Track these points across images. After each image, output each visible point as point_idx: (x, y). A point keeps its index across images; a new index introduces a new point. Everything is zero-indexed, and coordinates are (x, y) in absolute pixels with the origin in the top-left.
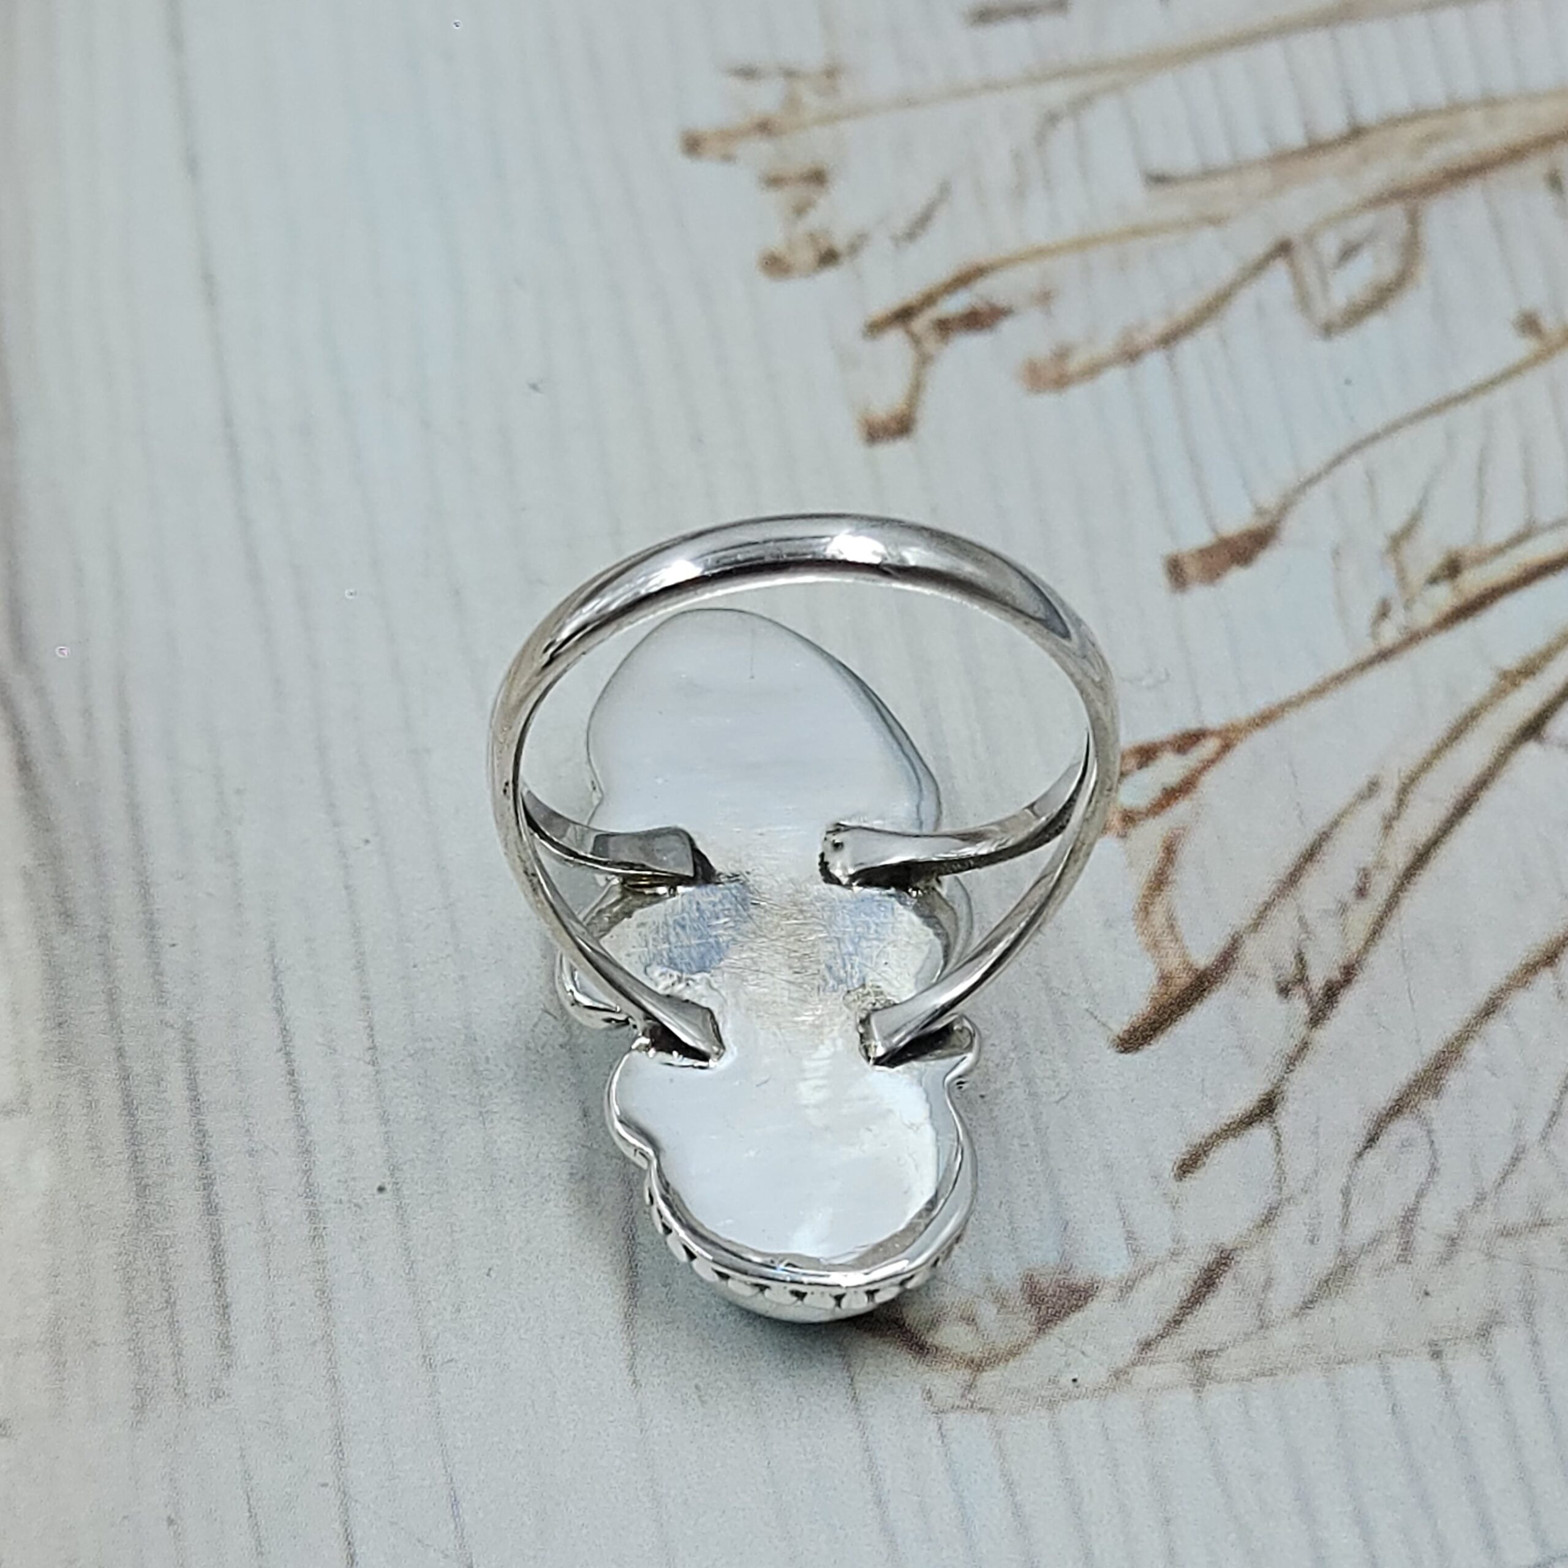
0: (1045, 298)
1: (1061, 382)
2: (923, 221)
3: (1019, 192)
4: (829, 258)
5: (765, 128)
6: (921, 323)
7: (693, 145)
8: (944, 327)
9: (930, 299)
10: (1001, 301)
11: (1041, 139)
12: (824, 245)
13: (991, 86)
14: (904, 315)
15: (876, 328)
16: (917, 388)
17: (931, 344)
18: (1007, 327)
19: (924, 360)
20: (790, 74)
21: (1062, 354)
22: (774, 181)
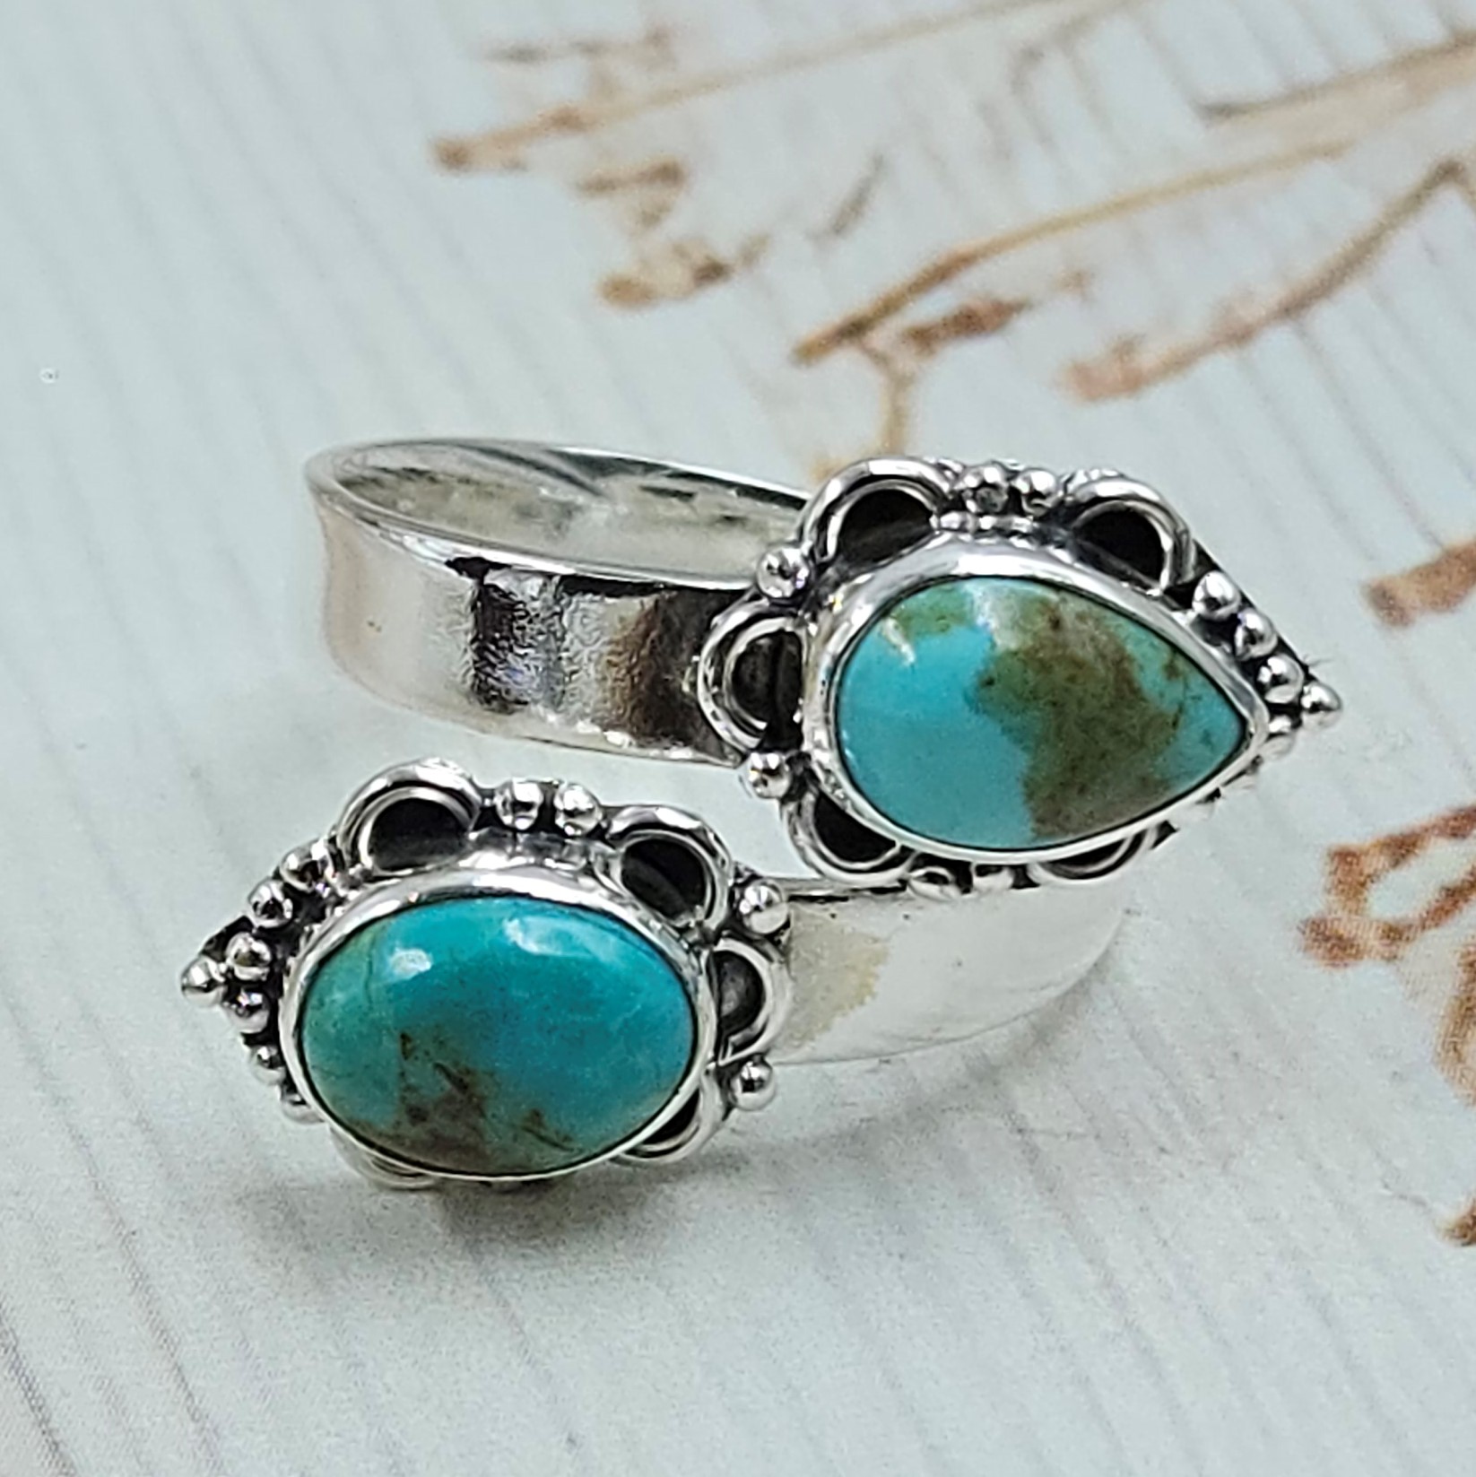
0: (1078, 281)
1: (1134, 383)
2: (855, 206)
3: (1002, 153)
4: (712, 272)
5: (566, 121)
6: (881, 338)
7: (455, 157)
8: (924, 338)
9: (889, 306)
10: (1007, 294)
11: (1018, 84)
12: (699, 259)
14: (854, 330)
15: (810, 352)
16: (897, 418)
17: (906, 361)
18: (1022, 325)
19: (901, 384)
20: (591, 49)
21: (1125, 348)
22: (601, 186)
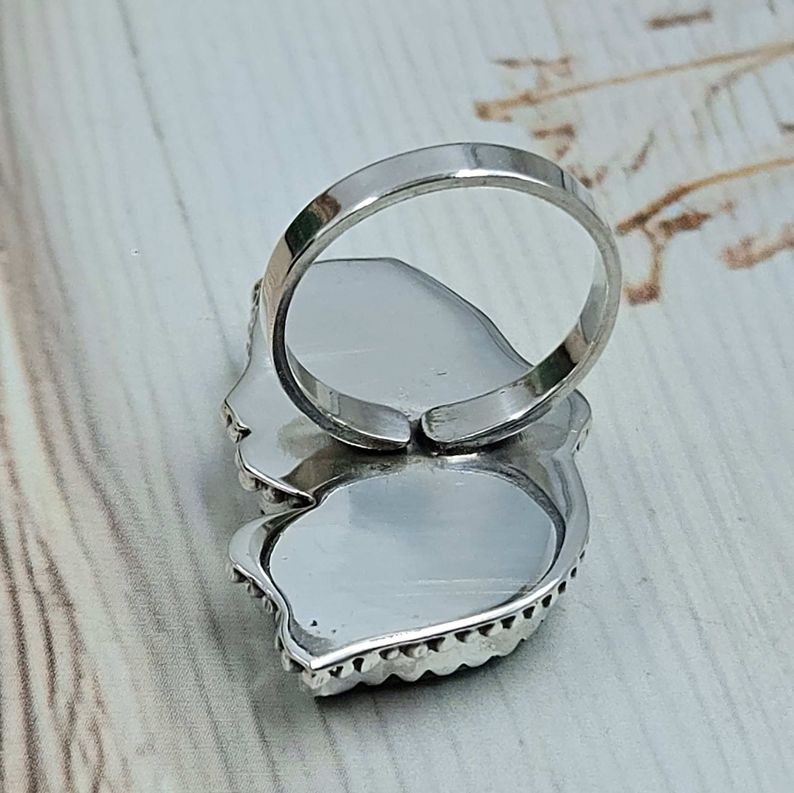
0: (729, 206)
1: (750, 262)
2: (642, 157)
3: (701, 138)
5: (528, 99)
6: (652, 225)
7: (483, 112)
8: (667, 227)
9: (655, 210)
10: (701, 210)
11: (708, 103)
12: (579, 175)
13: (671, 69)
14: (640, 220)
15: (623, 228)
16: (657, 267)
17: (660, 239)
18: (707, 225)
19: (658, 250)
20: (538, 63)
21: (747, 243)
22: (540, 135)
